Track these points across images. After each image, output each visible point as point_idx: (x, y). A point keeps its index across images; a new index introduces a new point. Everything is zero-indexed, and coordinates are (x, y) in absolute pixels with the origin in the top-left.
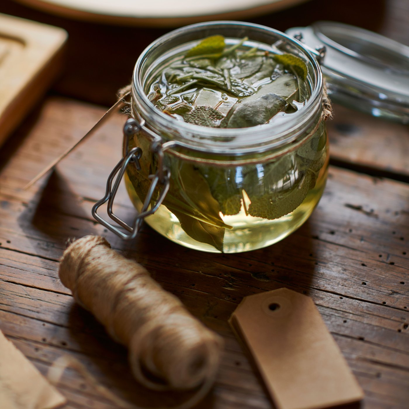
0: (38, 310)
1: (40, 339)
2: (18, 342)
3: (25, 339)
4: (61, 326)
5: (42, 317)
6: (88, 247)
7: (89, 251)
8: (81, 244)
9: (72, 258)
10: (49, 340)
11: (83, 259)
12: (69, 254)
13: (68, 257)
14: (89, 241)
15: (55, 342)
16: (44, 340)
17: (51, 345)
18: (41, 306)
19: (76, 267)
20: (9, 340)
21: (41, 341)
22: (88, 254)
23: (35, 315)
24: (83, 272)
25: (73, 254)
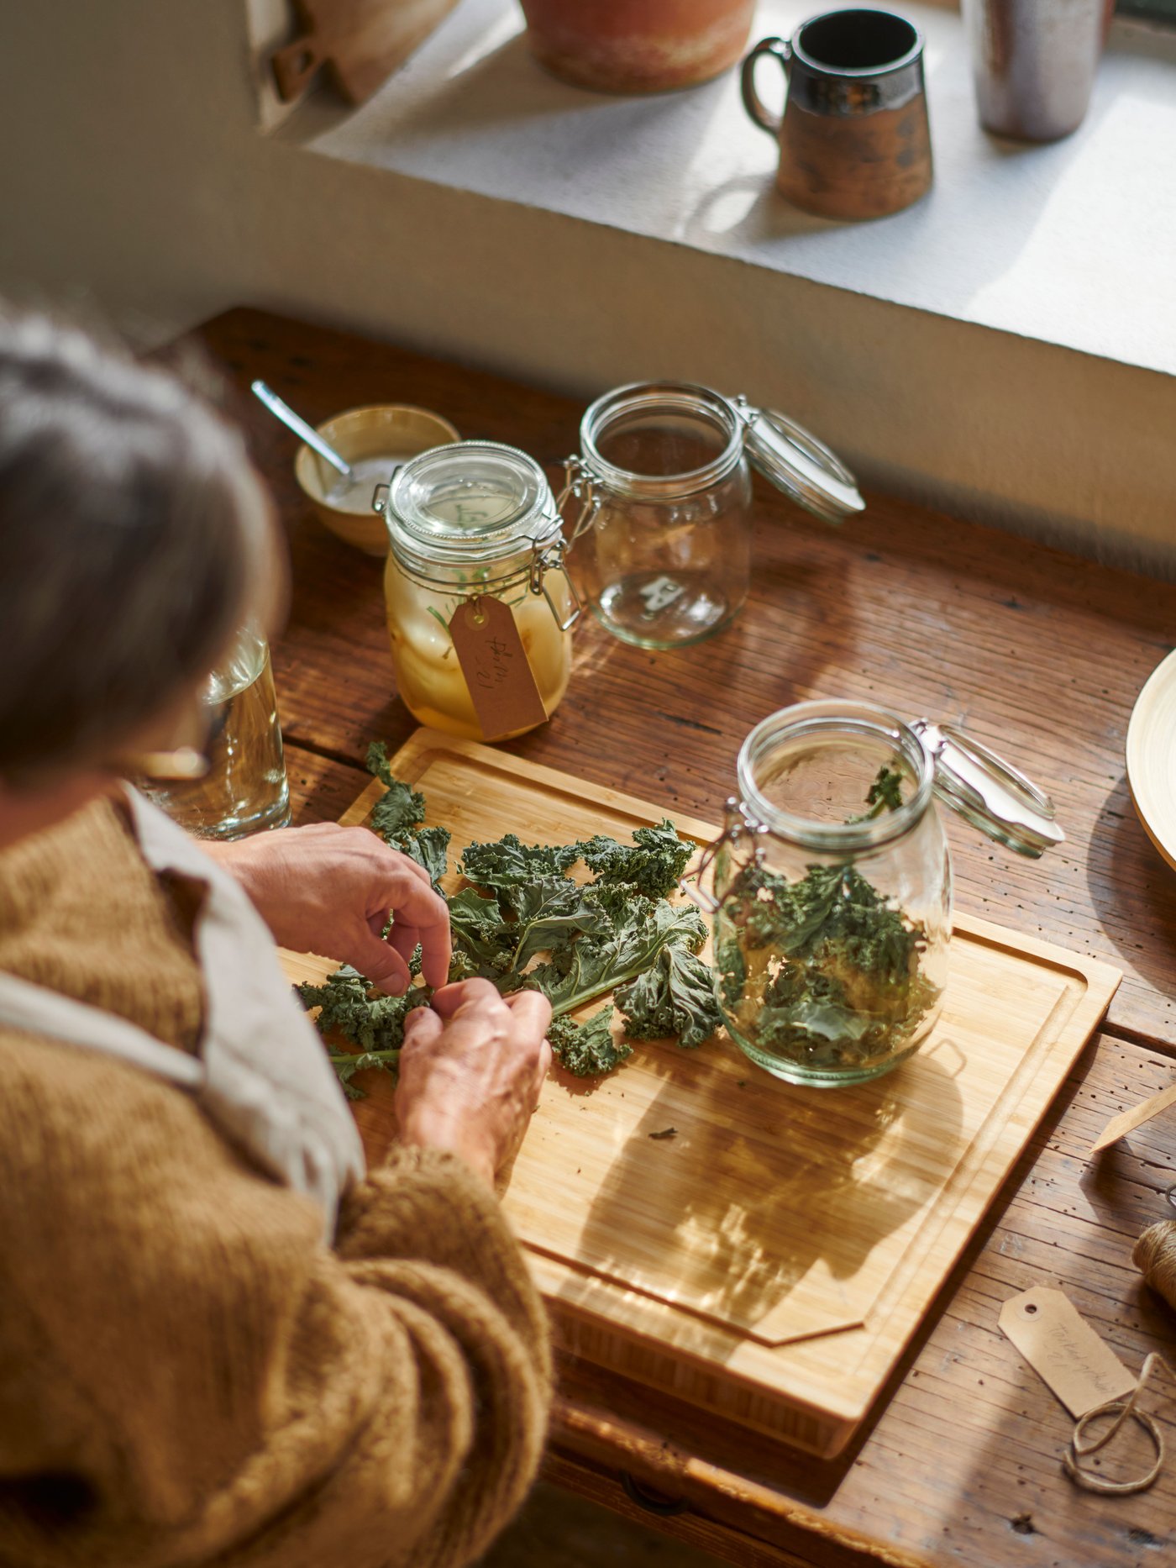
0: (1109, 1287)
1: (1112, 1318)
2: (1092, 1320)
3: (1099, 1318)
4: (1132, 1306)
5: (1114, 1295)
6: (1163, 1234)
7: (1165, 1238)
8: (1157, 1230)
9: (1148, 1243)
10: (1121, 1320)
11: (1159, 1246)
12: (1145, 1239)
13: (1144, 1243)
14: (1164, 1227)
15: (1128, 1323)
16: (1117, 1320)
17: (1124, 1326)
18: (1111, 1283)
19: (1152, 1254)
20: (1083, 1318)
21: (1114, 1321)
22: (1164, 1241)
23: (1106, 1293)
24: (1159, 1260)
25: (1149, 1240)
